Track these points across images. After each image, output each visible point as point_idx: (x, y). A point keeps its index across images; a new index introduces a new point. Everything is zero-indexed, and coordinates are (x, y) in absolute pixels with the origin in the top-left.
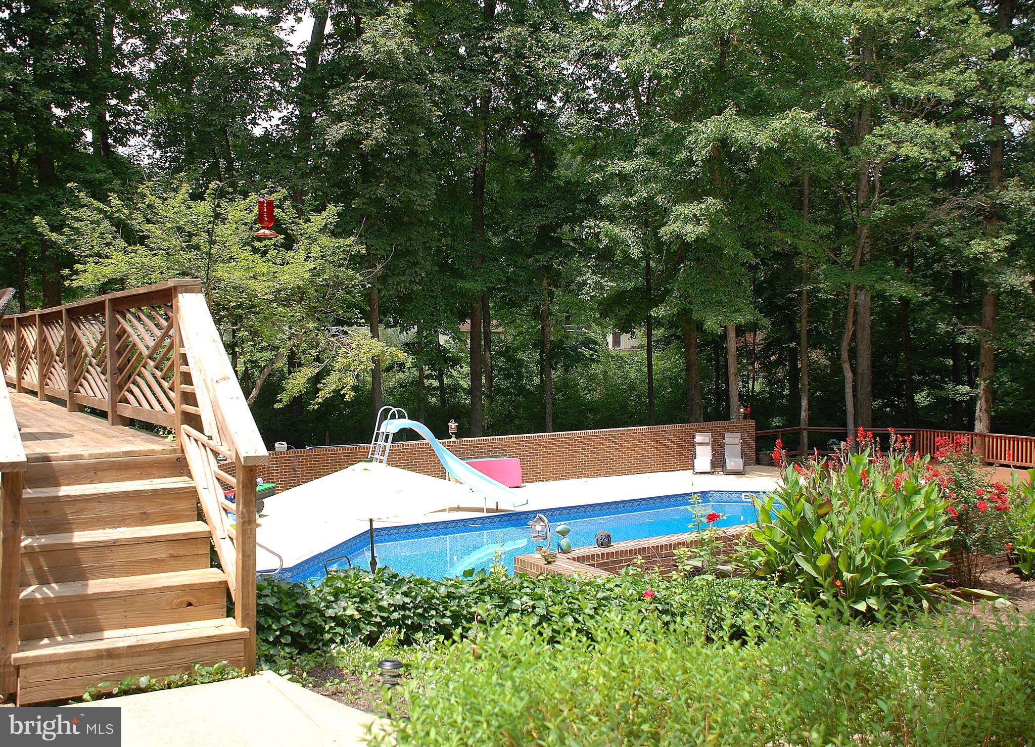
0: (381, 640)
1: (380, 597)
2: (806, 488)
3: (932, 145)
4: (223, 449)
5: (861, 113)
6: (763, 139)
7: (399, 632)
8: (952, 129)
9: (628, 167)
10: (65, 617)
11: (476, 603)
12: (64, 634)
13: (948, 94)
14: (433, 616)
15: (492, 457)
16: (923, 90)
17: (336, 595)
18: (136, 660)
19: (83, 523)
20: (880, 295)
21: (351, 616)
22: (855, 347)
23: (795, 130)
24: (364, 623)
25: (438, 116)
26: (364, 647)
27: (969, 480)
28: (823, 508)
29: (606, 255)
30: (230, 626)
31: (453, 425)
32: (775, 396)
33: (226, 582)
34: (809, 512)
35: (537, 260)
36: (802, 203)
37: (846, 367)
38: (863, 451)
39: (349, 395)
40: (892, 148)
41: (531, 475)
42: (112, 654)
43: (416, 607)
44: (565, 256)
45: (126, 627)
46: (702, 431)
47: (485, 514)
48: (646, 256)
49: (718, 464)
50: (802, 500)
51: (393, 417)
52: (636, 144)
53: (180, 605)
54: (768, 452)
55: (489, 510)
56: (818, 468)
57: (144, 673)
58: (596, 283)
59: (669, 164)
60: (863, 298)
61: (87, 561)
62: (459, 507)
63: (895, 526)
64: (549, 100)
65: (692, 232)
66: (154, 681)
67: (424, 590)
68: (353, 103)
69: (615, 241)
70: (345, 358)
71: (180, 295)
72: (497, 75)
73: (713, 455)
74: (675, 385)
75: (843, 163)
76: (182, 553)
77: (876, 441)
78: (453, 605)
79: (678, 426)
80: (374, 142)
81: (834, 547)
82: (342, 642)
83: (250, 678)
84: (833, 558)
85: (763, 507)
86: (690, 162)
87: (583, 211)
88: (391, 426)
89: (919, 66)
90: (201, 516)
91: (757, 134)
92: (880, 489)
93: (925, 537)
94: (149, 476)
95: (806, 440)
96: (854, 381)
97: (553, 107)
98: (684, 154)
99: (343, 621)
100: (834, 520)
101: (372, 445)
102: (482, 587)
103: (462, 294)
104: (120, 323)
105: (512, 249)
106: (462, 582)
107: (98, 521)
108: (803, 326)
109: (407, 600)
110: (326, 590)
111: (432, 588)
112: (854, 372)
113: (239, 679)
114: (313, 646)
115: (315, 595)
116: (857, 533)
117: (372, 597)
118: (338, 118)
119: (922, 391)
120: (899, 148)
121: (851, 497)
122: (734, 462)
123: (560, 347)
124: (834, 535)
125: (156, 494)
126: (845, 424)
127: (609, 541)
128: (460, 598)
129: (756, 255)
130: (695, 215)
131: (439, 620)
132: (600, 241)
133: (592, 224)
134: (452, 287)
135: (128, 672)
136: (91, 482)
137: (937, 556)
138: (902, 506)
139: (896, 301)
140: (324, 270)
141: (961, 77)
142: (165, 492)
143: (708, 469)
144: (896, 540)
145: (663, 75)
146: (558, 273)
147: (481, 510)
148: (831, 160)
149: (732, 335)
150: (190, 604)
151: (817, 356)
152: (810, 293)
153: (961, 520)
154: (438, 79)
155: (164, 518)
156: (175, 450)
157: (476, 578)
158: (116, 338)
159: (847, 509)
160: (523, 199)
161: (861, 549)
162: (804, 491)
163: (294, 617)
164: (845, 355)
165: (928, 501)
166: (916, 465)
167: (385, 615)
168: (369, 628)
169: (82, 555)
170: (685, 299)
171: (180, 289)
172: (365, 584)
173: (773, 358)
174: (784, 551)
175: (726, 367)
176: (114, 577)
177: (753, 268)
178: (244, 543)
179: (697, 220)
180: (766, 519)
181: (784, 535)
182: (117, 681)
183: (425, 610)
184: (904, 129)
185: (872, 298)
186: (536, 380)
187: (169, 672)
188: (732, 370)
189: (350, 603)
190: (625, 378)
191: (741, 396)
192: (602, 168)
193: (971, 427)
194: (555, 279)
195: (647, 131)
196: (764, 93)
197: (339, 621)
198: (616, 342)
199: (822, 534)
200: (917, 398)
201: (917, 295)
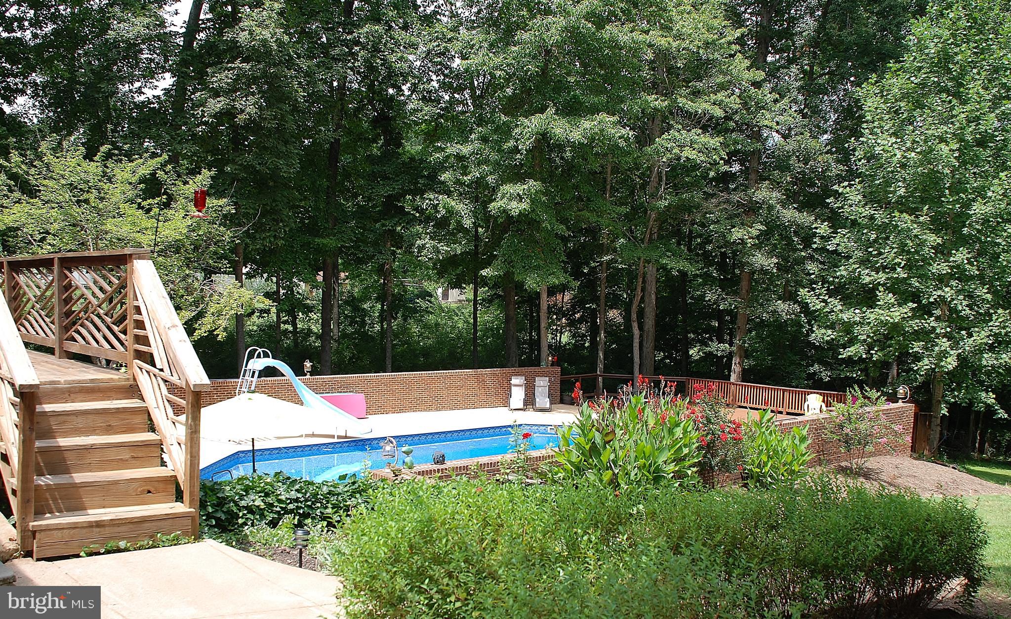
0: (280, 524)
1: (279, 493)
2: (597, 421)
3: (706, 150)
4: (174, 379)
5: (654, 119)
6: (576, 136)
7: (294, 518)
8: (721, 139)
9: (466, 150)
10: (61, 499)
11: (350, 499)
12: (60, 511)
13: (718, 112)
14: (318, 508)
15: (341, 392)
16: (701, 106)
17: (247, 490)
18: (117, 529)
19: (65, 432)
20: (664, 267)
21: (258, 507)
22: (643, 308)
23: (602, 130)
24: (268, 511)
25: (304, 97)
26: (269, 528)
27: (716, 417)
28: (609, 436)
29: (442, 224)
30: (180, 508)
31: (308, 364)
32: (578, 347)
33: (176, 476)
34: (598, 438)
35: (383, 225)
36: (605, 187)
37: (635, 325)
38: (641, 393)
39: (221, 336)
40: (676, 151)
41: (374, 408)
42: (99, 524)
43: (306, 500)
44: (407, 223)
45: (104, 508)
46: (517, 374)
47: (336, 440)
48: (476, 226)
49: (529, 402)
50: (594, 429)
51: (259, 356)
52: (471, 131)
53: (142, 492)
54: (570, 394)
55: (339, 437)
56: (607, 405)
57: (123, 539)
58: (433, 247)
59: (499, 151)
60: (651, 270)
61: (71, 459)
62: (313, 435)
63: (660, 450)
64: (400, 89)
65: (516, 208)
66: (129, 544)
67: (311, 489)
68: (229, 81)
69: (450, 212)
70: (218, 304)
71: (135, 261)
72: (356, 65)
73: (526, 395)
74: (496, 336)
75: (640, 157)
76: (140, 455)
77: (651, 386)
78: (333, 499)
79: (497, 370)
80: (247, 117)
81: (616, 466)
82: (253, 525)
83: (197, 544)
84: (614, 474)
85: (564, 435)
86: (516, 150)
87: (424, 185)
88: (258, 364)
89: (700, 85)
90: (152, 429)
91: (571, 131)
92: (651, 422)
93: (683, 459)
94: (109, 398)
95: (601, 384)
96: (641, 336)
97: (403, 95)
98: (511, 143)
99: (252, 509)
100: (617, 445)
101: (240, 380)
102: (354, 487)
103: (319, 250)
104: (68, 277)
105: (362, 213)
106: (338, 484)
107: (76, 430)
108: (603, 291)
109: (300, 495)
110: (239, 487)
111: (317, 487)
112: (641, 328)
113: (190, 544)
114: (230, 528)
115: (231, 490)
116: (633, 455)
117: (273, 493)
118: (216, 94)
119: (695, 347)
120: (682, 151)
121: (630, 428)
122: (542, 400)
123: (400, 300)
124: (616, 457)
125: (118, 411)
126: (632, 373)
127: (444, 460)
128: (338, 494)
129: (568, 229)
130: (518, 195)
131: (323, 510)
132: (438, 212)
133: (432, 197)
134: (309, 243)
135: (111, 538)
136: (66, 402)
137: (689, 472)
138: (666, 436)
139: (675, 273)
140: (199, 227)
141: (728, 100)
142: (125, 410)
143: (521, 406)
144: (660, 461)
145: (497, 76)
146: (401, 236)
147: (333, 437)
148: (631, 154)
149: (544, 296)
150: (149, 492)
151: (614, 314)
152: (609, 263)
153: (709, 448)
154: (304, 64)
155: (124, 430)
156: (128, 379)
157: (347, 481)
158: (63, 289)
159: (627, 437)
160: (373, 172)
161: (635, 467)
162: (595, 424)
163: (216, 506)
164: (634, 316)
165: (685, 432)
166: (678, 405)
167: (284, 506)
168: (271, 515)
169: (67, 455)
170: (509, 264)
171: (134, 256)
172: (267, 484)
173: (577, 316)
174: (578, 468)
175: (539, 321)
176: (90, 471)
177: (565, 240)
178: (191, 447)
179: (520, 198)
180: (565, 444)
181: (579, 456)
182: (102, 545)
183: (313, 503)
184: (685, 136)
185: (658, 270)
186: (377, 327)
187: (139, 539)
188: (543, 325)
189: (257, 497)
190: (453, 327)
191: (550, 346)
192: (442, 150)
193: (728, 378)
194: (398, 240)
195: (481, 122)
196: (578, 97)
197: (250, 509)
198: (445, 295)
199: (607, 456)
200: (691, 352)
201: (691, 269)
